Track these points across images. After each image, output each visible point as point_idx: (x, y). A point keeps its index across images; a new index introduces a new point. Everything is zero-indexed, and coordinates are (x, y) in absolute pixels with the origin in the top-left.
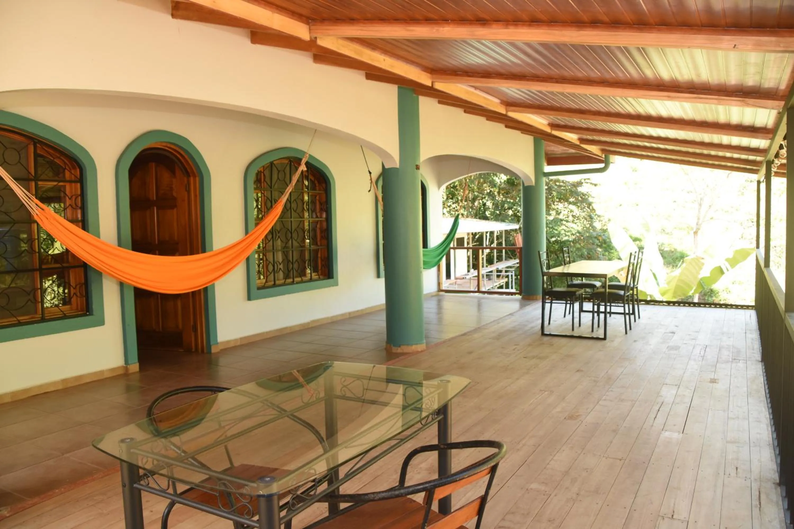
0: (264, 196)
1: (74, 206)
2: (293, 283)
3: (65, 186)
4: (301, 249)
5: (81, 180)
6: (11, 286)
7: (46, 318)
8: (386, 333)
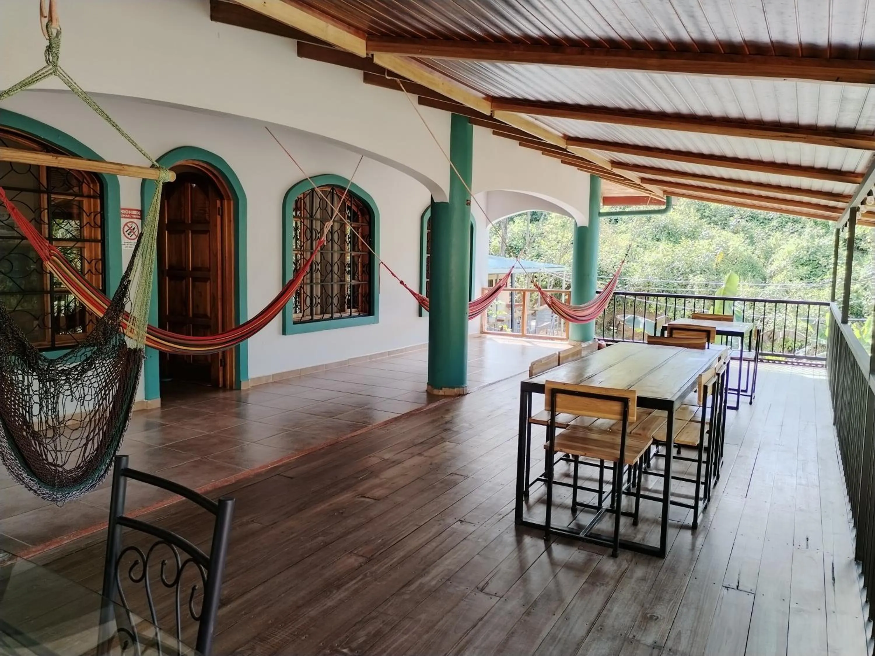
0: (304, 225)
1: (93, 224)
2: (331, 318)
3: (83, 201)
4: (341, 283)
5: (102, 196)
6: (17, 309)
7: (56, 346)
8: (427, 374)
